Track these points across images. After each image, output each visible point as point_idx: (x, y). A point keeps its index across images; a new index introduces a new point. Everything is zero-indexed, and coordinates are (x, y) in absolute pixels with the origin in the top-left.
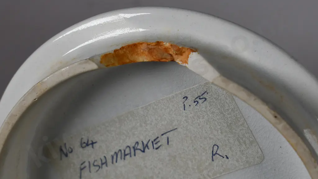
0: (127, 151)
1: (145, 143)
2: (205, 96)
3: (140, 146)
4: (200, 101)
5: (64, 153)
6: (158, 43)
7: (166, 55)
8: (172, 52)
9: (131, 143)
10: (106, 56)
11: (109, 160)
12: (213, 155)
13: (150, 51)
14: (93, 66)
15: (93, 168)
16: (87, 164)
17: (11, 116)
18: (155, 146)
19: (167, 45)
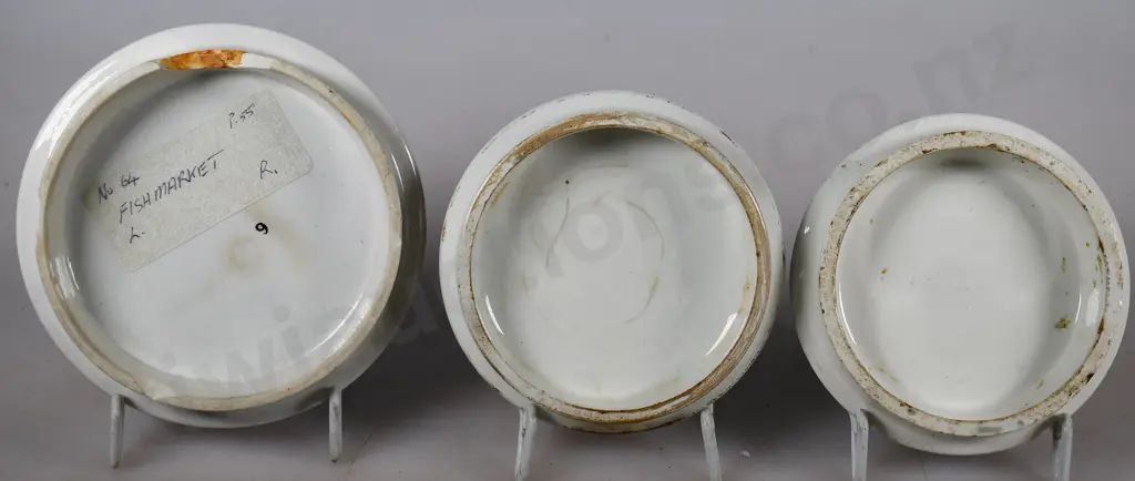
0: (172, 184)
1: (191, 171)
2: (252, 109)
3: (186, 176)
4: (246, 115)
5: (103, 194)
6: (209, 52)
7: (217, 61)
8: (224, 57)
9: (176, 174)
10: (164, 61)
11: (152, 197)
12: (262, 172)
13: (202, 59)
14: (156, 67)
15: (134, 208)
16: (128, 205)
17: (67, 131)
18: (202, 173)
19: (219, 52)
